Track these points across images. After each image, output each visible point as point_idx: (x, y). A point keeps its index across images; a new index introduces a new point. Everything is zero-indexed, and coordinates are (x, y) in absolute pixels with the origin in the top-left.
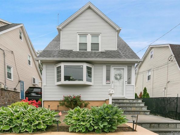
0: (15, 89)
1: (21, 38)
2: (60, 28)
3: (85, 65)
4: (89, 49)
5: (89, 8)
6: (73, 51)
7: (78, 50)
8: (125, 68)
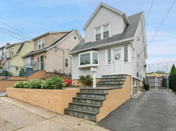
0: (70, 73)
1: (75, 38)
2: (84, 28)
3: (91, 52)
4: (102, 38)
5: (102, 6)
6: (92, 42)
7: (95, 40)
8: (122, 48)
